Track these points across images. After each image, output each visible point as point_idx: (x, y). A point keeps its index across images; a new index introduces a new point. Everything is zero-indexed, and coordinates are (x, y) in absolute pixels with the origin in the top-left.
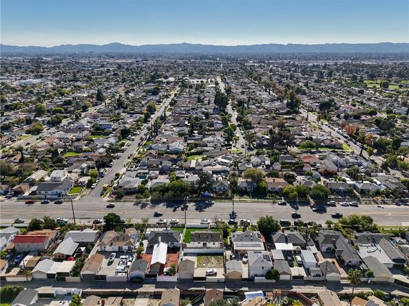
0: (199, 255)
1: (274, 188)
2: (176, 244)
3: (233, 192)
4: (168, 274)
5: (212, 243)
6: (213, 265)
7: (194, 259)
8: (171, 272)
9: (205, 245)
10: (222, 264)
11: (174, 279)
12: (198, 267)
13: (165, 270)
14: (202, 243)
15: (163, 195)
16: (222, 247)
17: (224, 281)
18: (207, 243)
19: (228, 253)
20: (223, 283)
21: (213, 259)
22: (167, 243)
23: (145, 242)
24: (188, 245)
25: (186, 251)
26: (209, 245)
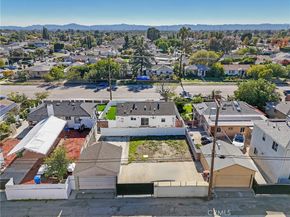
0: (133, 139)
4: (45, 179)
5: (159, 118)
6: (166, 157)
9: (144, 122)
10: (188, 154)
11: (60, 191)
12: (130, 161)
14: (139, 118)
15: (82, 75)
19: (196, 136)
21: (164, 145)
22: (68, 118)
23: (25, 124)
24: (111, 123)
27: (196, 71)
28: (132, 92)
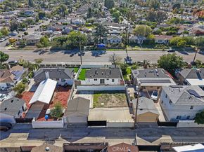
0: (95, 92)
1: (161, 41)
2: (67, 81)
3: (126, 44)
5: (111, 80)
6: (114, 105)
7: (90, 97)
8: (57, 115)
9: (102, 82)
10: (126, 103)
11: (59, 124)
12: (94, 107)
13: (48, 111)
14: (99, 80)
16: (122, 84)
17: (132, 126)
18: (105, 79)
19: (131, 91)
20: (132, 128)
21: (113, 97)
22: (57, 79)
23: (32, 81)
24: (83, 82)
25: (79, 88)
26: (106, 82)
27: (137, 40)
28: (94, 57)
